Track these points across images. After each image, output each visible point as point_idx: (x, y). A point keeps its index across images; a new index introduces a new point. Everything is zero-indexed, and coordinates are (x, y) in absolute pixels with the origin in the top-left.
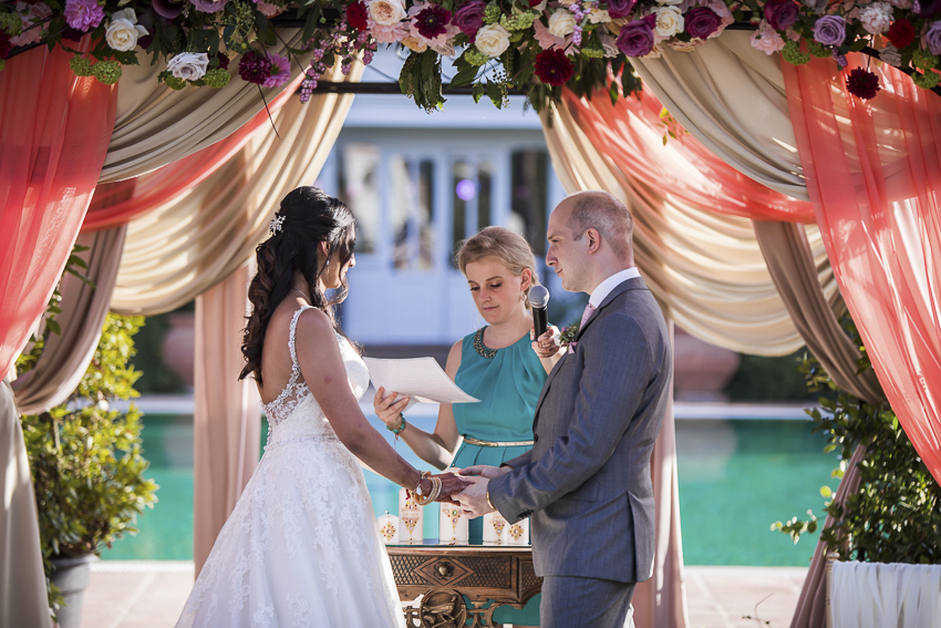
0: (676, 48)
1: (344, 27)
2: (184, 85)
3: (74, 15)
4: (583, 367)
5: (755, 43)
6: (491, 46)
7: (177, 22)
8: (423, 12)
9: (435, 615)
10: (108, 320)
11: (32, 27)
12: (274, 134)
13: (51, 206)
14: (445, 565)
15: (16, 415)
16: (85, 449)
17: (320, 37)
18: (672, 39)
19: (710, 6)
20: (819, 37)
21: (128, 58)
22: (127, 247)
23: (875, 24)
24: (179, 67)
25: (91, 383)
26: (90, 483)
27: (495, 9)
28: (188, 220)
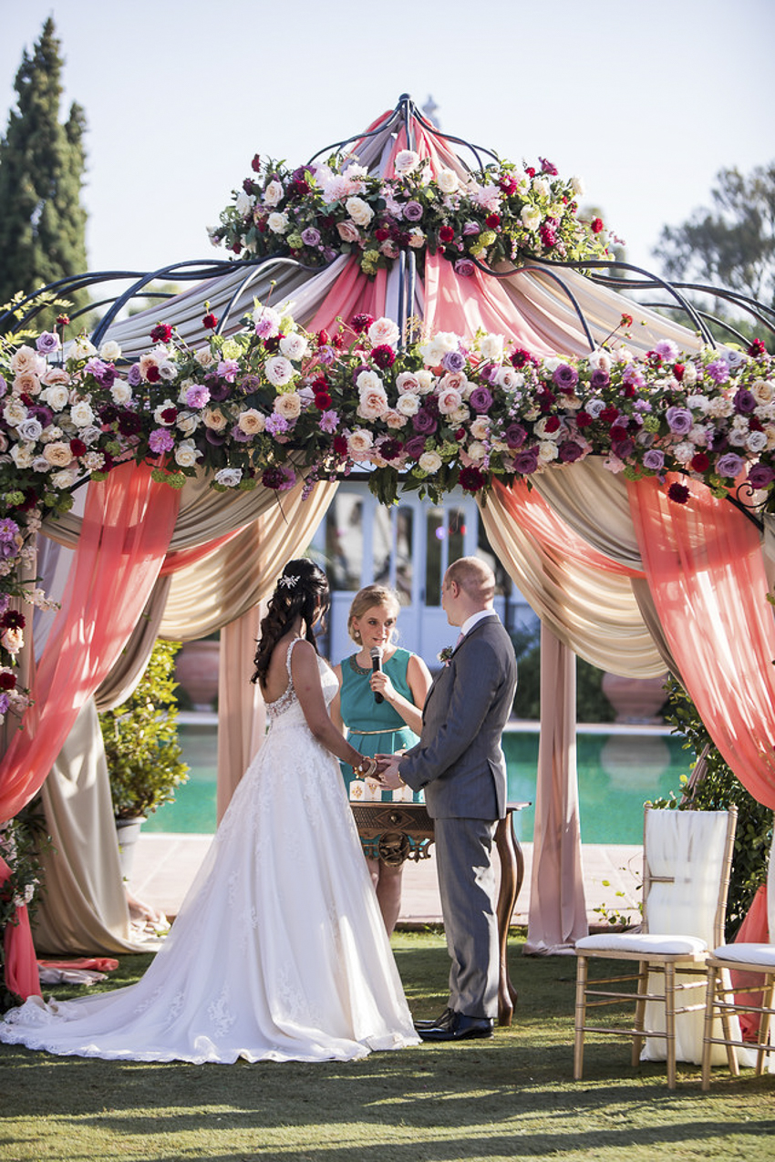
0: (554, 467)
1: (332, 451)
2: (226, 488)
3: (155, 443)
4: (455, 675)
5: (605, 466)
6: (430, 465)
7: (221, 448)
8: (384, 443)
9: (388, 849)
10: (157, 644)
11: (127, 450)
12: (279, 510)
13: (136, 566)
14: (395, 815)
15: (95, 711)
16: (137, 738)
17: (316, 458)
18: (550, 462)
19: (576, 441)
20: (647, 464)
21: (189, 471)
22: (172, 590)
23: (683, 456)
24: (223, 478)
25: (143, 690)
26: (141, 764)
27: (432, 442)
28: (217, 571)
